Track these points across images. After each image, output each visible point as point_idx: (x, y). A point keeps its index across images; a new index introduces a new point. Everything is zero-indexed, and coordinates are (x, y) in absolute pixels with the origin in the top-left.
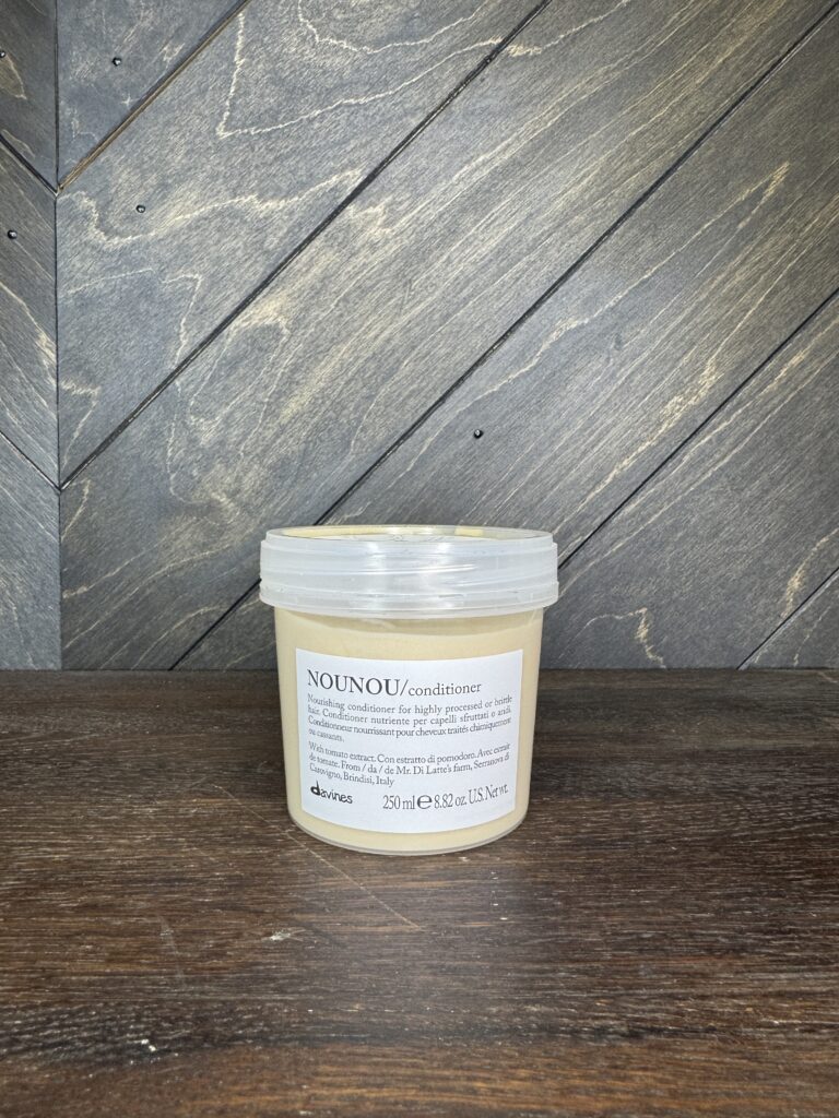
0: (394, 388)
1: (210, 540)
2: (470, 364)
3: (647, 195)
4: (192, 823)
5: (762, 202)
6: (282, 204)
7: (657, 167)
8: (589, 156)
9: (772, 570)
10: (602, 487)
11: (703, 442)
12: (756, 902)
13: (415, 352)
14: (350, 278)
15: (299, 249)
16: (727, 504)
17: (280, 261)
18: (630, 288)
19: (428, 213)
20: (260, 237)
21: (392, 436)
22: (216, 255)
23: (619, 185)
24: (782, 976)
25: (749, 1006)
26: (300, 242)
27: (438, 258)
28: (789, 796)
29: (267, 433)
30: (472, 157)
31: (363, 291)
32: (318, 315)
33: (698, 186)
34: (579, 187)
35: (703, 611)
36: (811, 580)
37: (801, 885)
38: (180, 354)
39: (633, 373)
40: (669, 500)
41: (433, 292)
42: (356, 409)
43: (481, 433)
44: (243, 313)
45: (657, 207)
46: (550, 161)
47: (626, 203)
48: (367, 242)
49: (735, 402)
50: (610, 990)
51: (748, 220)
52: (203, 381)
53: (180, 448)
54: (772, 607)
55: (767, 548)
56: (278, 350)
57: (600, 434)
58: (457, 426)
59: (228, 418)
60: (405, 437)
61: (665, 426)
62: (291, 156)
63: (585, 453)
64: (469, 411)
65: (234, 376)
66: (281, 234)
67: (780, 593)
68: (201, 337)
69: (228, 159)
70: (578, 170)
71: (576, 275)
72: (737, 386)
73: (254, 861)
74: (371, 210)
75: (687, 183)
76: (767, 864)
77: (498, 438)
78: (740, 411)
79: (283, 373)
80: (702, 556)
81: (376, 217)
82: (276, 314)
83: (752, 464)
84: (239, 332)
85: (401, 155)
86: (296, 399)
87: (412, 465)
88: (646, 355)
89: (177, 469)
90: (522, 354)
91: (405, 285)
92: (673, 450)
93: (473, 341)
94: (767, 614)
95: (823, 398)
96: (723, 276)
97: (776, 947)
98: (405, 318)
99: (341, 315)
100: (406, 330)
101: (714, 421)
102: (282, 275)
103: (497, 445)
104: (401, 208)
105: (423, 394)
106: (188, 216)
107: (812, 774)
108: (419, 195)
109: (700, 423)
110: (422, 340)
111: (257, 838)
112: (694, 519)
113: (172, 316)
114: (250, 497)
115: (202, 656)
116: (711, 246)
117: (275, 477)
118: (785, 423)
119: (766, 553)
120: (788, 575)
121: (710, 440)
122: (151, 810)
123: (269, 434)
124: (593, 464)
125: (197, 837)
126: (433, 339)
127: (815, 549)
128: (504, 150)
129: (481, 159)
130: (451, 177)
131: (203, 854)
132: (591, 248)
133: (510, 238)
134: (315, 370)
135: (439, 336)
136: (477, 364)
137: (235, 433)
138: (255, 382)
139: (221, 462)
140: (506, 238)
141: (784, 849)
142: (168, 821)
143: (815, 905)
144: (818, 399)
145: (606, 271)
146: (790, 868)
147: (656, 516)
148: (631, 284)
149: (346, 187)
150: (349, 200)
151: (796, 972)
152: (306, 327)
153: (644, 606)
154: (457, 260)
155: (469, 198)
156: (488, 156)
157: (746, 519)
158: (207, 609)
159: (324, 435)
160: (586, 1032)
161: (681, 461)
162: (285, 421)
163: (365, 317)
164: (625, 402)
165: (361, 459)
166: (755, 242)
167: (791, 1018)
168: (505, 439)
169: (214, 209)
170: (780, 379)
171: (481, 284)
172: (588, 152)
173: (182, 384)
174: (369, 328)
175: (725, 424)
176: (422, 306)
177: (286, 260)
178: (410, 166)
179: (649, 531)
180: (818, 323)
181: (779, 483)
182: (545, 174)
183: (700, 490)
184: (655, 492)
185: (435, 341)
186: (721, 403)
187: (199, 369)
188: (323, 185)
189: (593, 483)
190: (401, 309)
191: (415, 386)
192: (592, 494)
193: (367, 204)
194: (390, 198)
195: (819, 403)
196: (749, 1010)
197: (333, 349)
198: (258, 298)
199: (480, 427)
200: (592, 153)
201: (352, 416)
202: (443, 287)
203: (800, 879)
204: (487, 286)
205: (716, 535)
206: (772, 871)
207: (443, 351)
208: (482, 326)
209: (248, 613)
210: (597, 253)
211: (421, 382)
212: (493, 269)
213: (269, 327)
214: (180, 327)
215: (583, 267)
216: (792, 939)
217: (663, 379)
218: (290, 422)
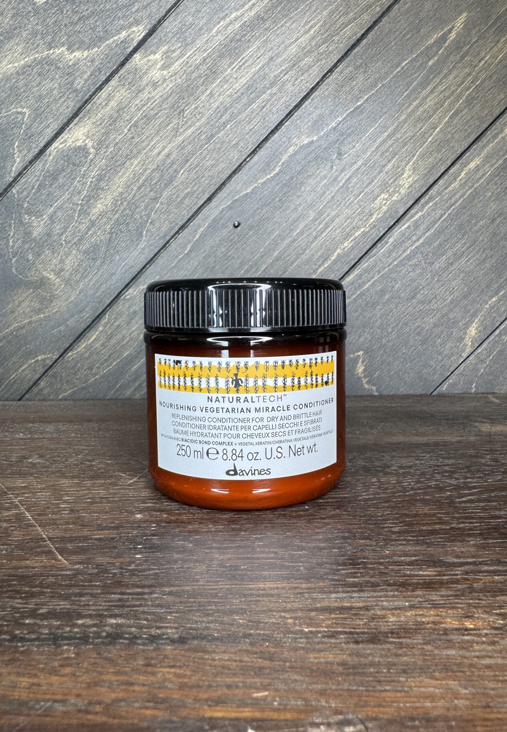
0: (174, 191)
1: (43, 306)
2: (230, 172)
3: (359, 41)
5: (447, 44)
6: (86, 53)
7: (367, 19)
8: (315, 12)
9: (455, 322)
10: (329, 262)
11: (403, 228)
12: (346, 543)
13: (188, 165)
14: (139, 109)
15: (100, 88)
16: (421, 274)
17: (86, 98)
18: (348, 112)
19: (194, 58)
20: (71, 79)
21: (173, 228)
22: (38, 93)
23: (338, 34)
24: (333, 595)
25: (291, 618)
26: (100, 83)
27: (203, 93)
28: (418, 472)
29: (81, 227)
30: (227, 15)
31: (148, 119)
32: (116, 138)
33: (397, 33)
34: (308, 36)
35: (404, 354)
36: (484, 329)
37: (389, 531)
38: (15, 169)
39: (350, 177)
40: (379, 272)
41: (201, 117)
42: (146, 207)
43: (239, 224)
44: (60, 137)
45: (366, 50)
46: (286, 16)
47: (343, 47)
48: (150, 82)
49: (427, 197)
50: (186, 607)
51: (436, 58)
52: (33, 188)
53: (18, 239)
54: (455, 349)
55: (452, 305)
56: (87, 165)
57: (326, 224)
58: (221, 218)
59: (52, 217)
60: (182, 228)
61: (375, 216)
62: (90, 17)
63: (316, 238)
64: (229, 208)
65: (56, 185)
66: (85, 77)
67: (461, 339)
68: (30, 157)
69: (44, 20)
70: (307, 23)
71: (307, 103)
72: (428, 185)
74: (152, 57)
75: (390, 31)
76: (373, 516)
77: (251, 227)
78: (431, 204)
79: (91, 182)
80: (403, 313)
81: (156, 62)
82: (84, 138)
83: (440, 245)
84: (57, 152)
85: (174, 14)
86: (102, 200)
87: (189, 249)
88: (359, 163)
89: (16, 254)
90: (268, 165)
91: (180, 113)
92: (381, 234)
93: (232, 155)
94: (452, 354)
95: (493, 193)
96: (417, 102)
97: (342, 575)
98: (180, 139)
99: (133, 138)
100: (181, 147)
101: (413, 211)
102: (88, 107)
103: (251, 233)
104: (174, 55)
105: (195, 196)
106: (16, 65)
107: (444, 458)
108: (187, 45)
109: (401, 213)
110: (193, 155)
112: (397, 286)
113: (8, 140)
114: (71, 274)
115: (41, 390)
116: (409, 79)
117: (88, 259)
118: (464, 213)
119: (451, 311)
120: (467, 326)
121: (409, 227)
123: (83, 227)
124: (322, 245)
126: (201, 154)
127: (487, 306)
128: (251, 9)
129: (233, 15)
130: (211, 30)
132: (318, 83)
133: (257, 76)
134: (116, 179)
135: (206, 152)
136: (234, 172)
137: (57, 228)
138: (71, 189)
139: (48, 249)
140: (254, 76)
141: (392, 507)
143: (392, 545)
144: (490, 194)
145: (330, 100)
147: (370, 283)
148: (348, 109)
149: (133, 40)
150: (135, 50)
151: (348, 592)
152: (107, 147)
153: (362, 350)
154: (217, 94)
155: (225, 47)
156: (239, 13)
157: (436, 285)
158: (43, 357)
159: (123, 227)
160: (143, 638)
161: (387, 242)
162: (94, 218)
163: (150, 138)
164: (345, 199)
165: (151, 245)
166: (442, 75)
167: (322, 627)
168: (257, 228)
169: (35, 59)
170: (461, 180)
171: (236, 111)
172: (313, 9)
173: (17, 192)
174: (154, 147)
175: (420, 214)
176: (192, 129)
177: (91, 96)
178: (180, 22)
179: (364, 295)
180: (490, 136)
181: (460, 258)
182: (282, 26)
183: (402, 264)
184: (368, 266)
185: (203, 155)
186: (416, 198)
187: (30, 180)
188: (115, 38)
189: (323, 259)
190: (177, 132)
191: (189, 190)
192: (322, 268)
193: (148, 52)
194: (166, 47)
195: (490, 197)
196: (290, 621)
197: (128, 163)
198: (70, 126)
199: (238, 220)
200: (317, 9)
201: (143, 214)
202: (207, 115)
203: (392, 527)
204: (240, 113)
205: (413, 297)
206: (374, 522)
207: (209, 163)
208: (237, 144)
209: (73, 359)
210: (323, 87)
211: (194, 186)
212: (245, 100)
213: (79, 147)
214: (14, 150)
215: (312, 97)
216: (359, 569)
217: (373, 181)
218: (98, 218)
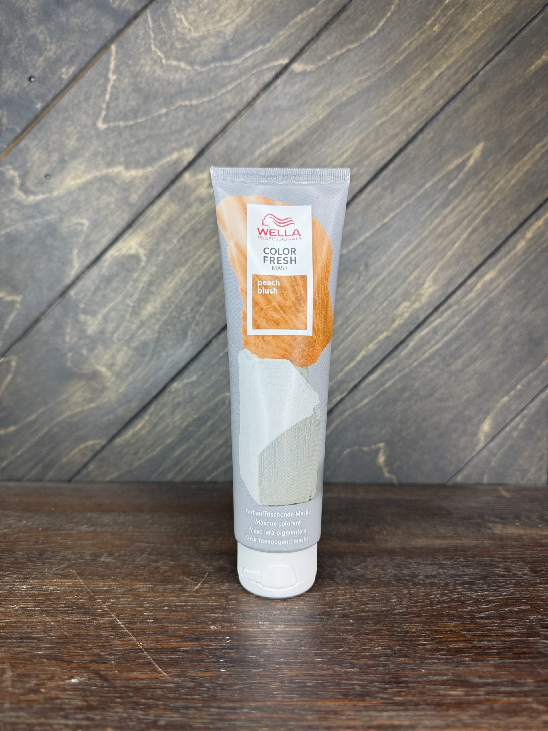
0: (217, 297)
1: (95, 396)
4: (48, 596)
5: (466, 170)
6: (141, 173)
10: (354, 363)
11: (423, 332)
12: (389, 660)
16: (439, 374)
24: (385, 714)
28: (442, 583)
29: (133, 327)
35: (422, 445)
36: (497, 425)
37: (424, 649)
38: (74, 272)
39: (376, 286)
40: (400, 371)
42: (191, 311)
44: (115, 246)
49: (446, 306)
51: (456, 182)
57: (353, 328)
59: (106, 316)
61: (397, 322)
65: (110, 288)
67: (475, 434)
68: (88, 262)
72: (447, 295)
73: (79, 625)
76: (408, 633)
78: (449, 312)
80: (422, 408)
82: (137, 247)
83: (456, 348)
84: (112, 259)
86: (152, 303)
92: (402, 339)
94: (466, 448)
101: (432, 318)
109: (423, 319)
111: (86, 609)
114: (121, 369)
115: (90, 472)
117: (138, 355)
119: (465, 407)
120: (481, 422)
121: (428, 332)
122: (25, 587)
124: (348, 347)
125: (48, 607)
131: (48, 620)
134: (166, 285)
137: (111, 326)
142: (33, 595)
146: (420, 637)
147: (391, 382)
148: (375, 226)
149: (183, 160)
153: (382, 442)
157: (452, 384)
158: (93, 442)
161: (408, 346)
162: (144, 319)
164: (370, 306)
165: (195, 344)
170: (477, 290)
173: (75, 294)
175: (439, 321)
179: (386, 392)
183: (420, 365)
186: (436, 306)
187: (87, 283)
189: (348, 360)
192: (348, 367)
193: (197, 172)
197: (176, 271)
198: (124, 236)
201: (189, 315)
205: (431, 395)
206: (410, 639)
213: (133, 256)
217: (396, 290)
218: (147, 319)
